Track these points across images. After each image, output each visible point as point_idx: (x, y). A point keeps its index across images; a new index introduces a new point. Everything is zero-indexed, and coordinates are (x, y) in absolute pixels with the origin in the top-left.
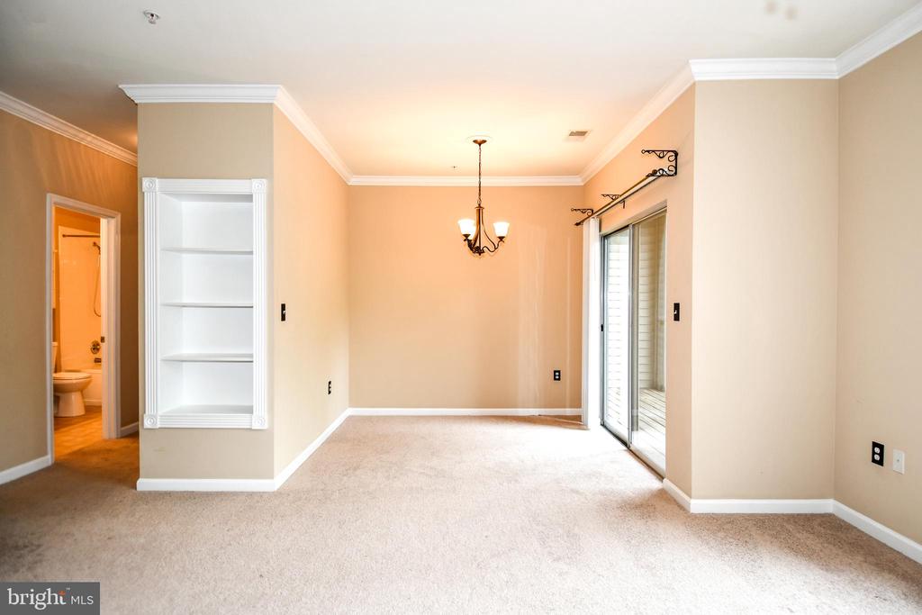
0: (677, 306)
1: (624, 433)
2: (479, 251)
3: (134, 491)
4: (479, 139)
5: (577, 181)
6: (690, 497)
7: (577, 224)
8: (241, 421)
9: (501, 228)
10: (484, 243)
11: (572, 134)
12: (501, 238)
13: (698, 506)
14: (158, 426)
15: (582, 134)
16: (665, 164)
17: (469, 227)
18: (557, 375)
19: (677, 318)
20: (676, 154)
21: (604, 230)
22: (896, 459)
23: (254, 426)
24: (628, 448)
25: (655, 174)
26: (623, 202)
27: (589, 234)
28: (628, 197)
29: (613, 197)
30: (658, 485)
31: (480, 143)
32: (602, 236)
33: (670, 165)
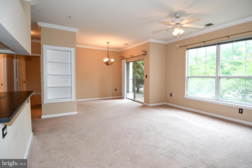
0: (146, 76)
3: (41, 119)
4: (108, 42)
5: (120, 51)
6: (149, 104)
7: (121, 60)
8: (69, 100)
9: (112, 60)
10: (109, 63)
12: (112, 62)
13: (150, 105)
14: (47, 103)
15: (127, 44)
17: (106, 60)
18: (116, 90)
19: (146, 77)
20: (146, 52)
21: (127, 62)
22: (173, 95)
23: (72, 101)
24: (134, 101)
25: (143, 55)
26: (133, 57)
27: (124, 62)
28: (135, 57)
29: (132, 56)
30: (142, 104)
31: (108, 43)
32: (126, 63)
33: (145, 53)
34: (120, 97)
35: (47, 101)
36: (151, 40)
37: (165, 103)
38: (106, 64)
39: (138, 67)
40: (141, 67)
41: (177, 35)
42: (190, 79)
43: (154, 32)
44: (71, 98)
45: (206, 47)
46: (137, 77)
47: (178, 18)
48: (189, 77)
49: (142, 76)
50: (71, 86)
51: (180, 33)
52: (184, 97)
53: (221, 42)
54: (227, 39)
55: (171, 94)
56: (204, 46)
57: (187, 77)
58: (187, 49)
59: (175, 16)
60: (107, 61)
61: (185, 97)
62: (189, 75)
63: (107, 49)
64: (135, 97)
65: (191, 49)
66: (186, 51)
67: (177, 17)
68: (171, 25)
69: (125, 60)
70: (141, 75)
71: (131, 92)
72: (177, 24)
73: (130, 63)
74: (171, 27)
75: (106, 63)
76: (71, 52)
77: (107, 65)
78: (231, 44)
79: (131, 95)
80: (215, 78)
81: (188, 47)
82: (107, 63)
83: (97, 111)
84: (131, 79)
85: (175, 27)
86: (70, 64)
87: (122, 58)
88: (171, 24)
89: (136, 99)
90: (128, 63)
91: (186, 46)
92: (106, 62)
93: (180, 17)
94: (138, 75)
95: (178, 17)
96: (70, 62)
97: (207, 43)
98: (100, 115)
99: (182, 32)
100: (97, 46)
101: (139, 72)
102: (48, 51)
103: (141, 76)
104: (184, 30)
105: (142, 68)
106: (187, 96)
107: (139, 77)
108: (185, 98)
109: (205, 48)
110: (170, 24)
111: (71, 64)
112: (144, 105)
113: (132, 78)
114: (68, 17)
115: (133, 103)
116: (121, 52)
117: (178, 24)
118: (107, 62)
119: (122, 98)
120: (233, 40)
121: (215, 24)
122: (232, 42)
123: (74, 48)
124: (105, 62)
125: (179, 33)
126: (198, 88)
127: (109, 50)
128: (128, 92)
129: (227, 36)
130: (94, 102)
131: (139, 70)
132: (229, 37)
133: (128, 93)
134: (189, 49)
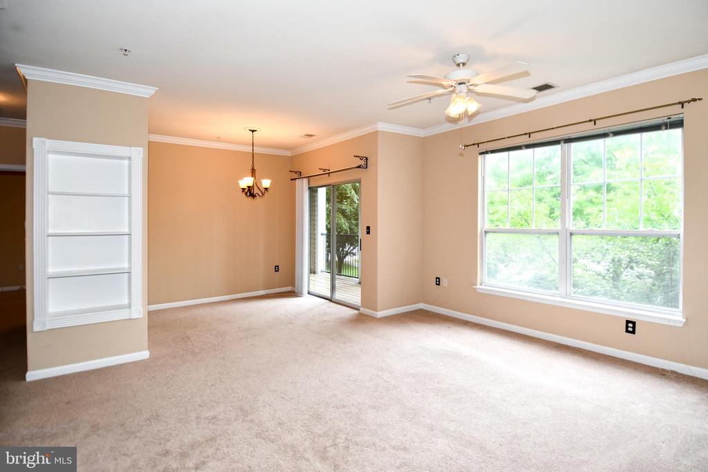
0: (368, 228)
1: (328, 294)
2: (253, 196)
3: (24, 382)
4: (252, 129)
5: (288, 154)
6: (376, 311)
7: (292, 180)
8: (123, 315)
9: (266, 183)
10: (256, 191)
11: (307, 135)
12: (266, 189)
13: (380, 314)
14: (46, 328)
15: (311, 136)
16: (362, 163)
17: (247, 182)
18: (277, 269)
19: (368, 233)
20: (367, 159)
21: (311, 186)
22: (444, 282)
23: (133, 317)
24: (330, 300)
25: (359, 167)
26: (329, 173)
27: (303, 187)
28: (334, 172)
29: (324, 170)
30: (356, 312)
31: (253, 131)
32: (309, 188)
33: (364, 163)
34: (289, 289)
35: (44, 324)
36: (382, 127)
37: (422, 306)
38: (246, 194)
39: (342, 197)
40: (349, 197)
41: (460, 115)
42: (489, 236)
43: (395, 107)
44: (129, 306)
45: (534, 147)
46: (339, 227)
47: (461, 65)
48: (486, 232)
49: (354, 222)
50: (130, 268)
51: (468, 110)
52: (475, 289)
53: (573, 136)
54: (589, 129)
55: (439, 279)
56: (528, 146)
57: (482, 230)
58: (481, 154)
59: (454, 62)
60: (251, 185)
61: (479, 288)
62: (487, 226)
63: (249, 149)
64: (333, 288)
65: (493, 152)
66: (480, 157)
67: (458, 65)
68: (443, 87)
69: (305, 181)
70: (350, 219)
71: (322, 271)
72: (460, 84)
73: (319, 189)
74: (441, 91)
75: (246, 190)
76: (130, 159)
77: (250, 199)
78: (600, 141)
79: (321, 282)
80: (558, 233)
81: (483, 148)
82: (250, 192)
83: (216, 343)
84: (322, 234)
85: (453, 92)
86: (127, 198)
87: (296, 176)
88: (443, 83)
89: (338, 296)
90: (313, 191)
91: (478, 144)
92: (246, 187)
93: (466, 65)
94: (343, 220)
95: (464, 64)
96: (126, 192)
97: (536, 138)
98: (224, 359)
99: (473, 107)
100: (218, 139)
101: (343, 212)
102: (51, 157)
103: (351, 224)
104: (478, 102)
105: (353, 202)
106: (481, 285)
107: (345, 225)
108: (478, 291)
109: (530, 151)
110: (441, 84)
111: (130, 197)
112: (361, 314)
113: (325, 232)
114: (121, 49)
115: (329, 307)
116: (292, 157)
117: (464, 83)
118: (249, 187)
119: (294, 292)
120: (606, 131)
121: (558, 87)
122: (605, 135)
123: (142, 149)
124: (244, 189)
125: (466, 112)
126: (503, 253)
127: (256, 150)
128: (314, 273)
129: (590, 121)
130: (208, 310)
131: (345, 206)
132: (597, 121)
133: (312, 275)
134: (487, 152)
